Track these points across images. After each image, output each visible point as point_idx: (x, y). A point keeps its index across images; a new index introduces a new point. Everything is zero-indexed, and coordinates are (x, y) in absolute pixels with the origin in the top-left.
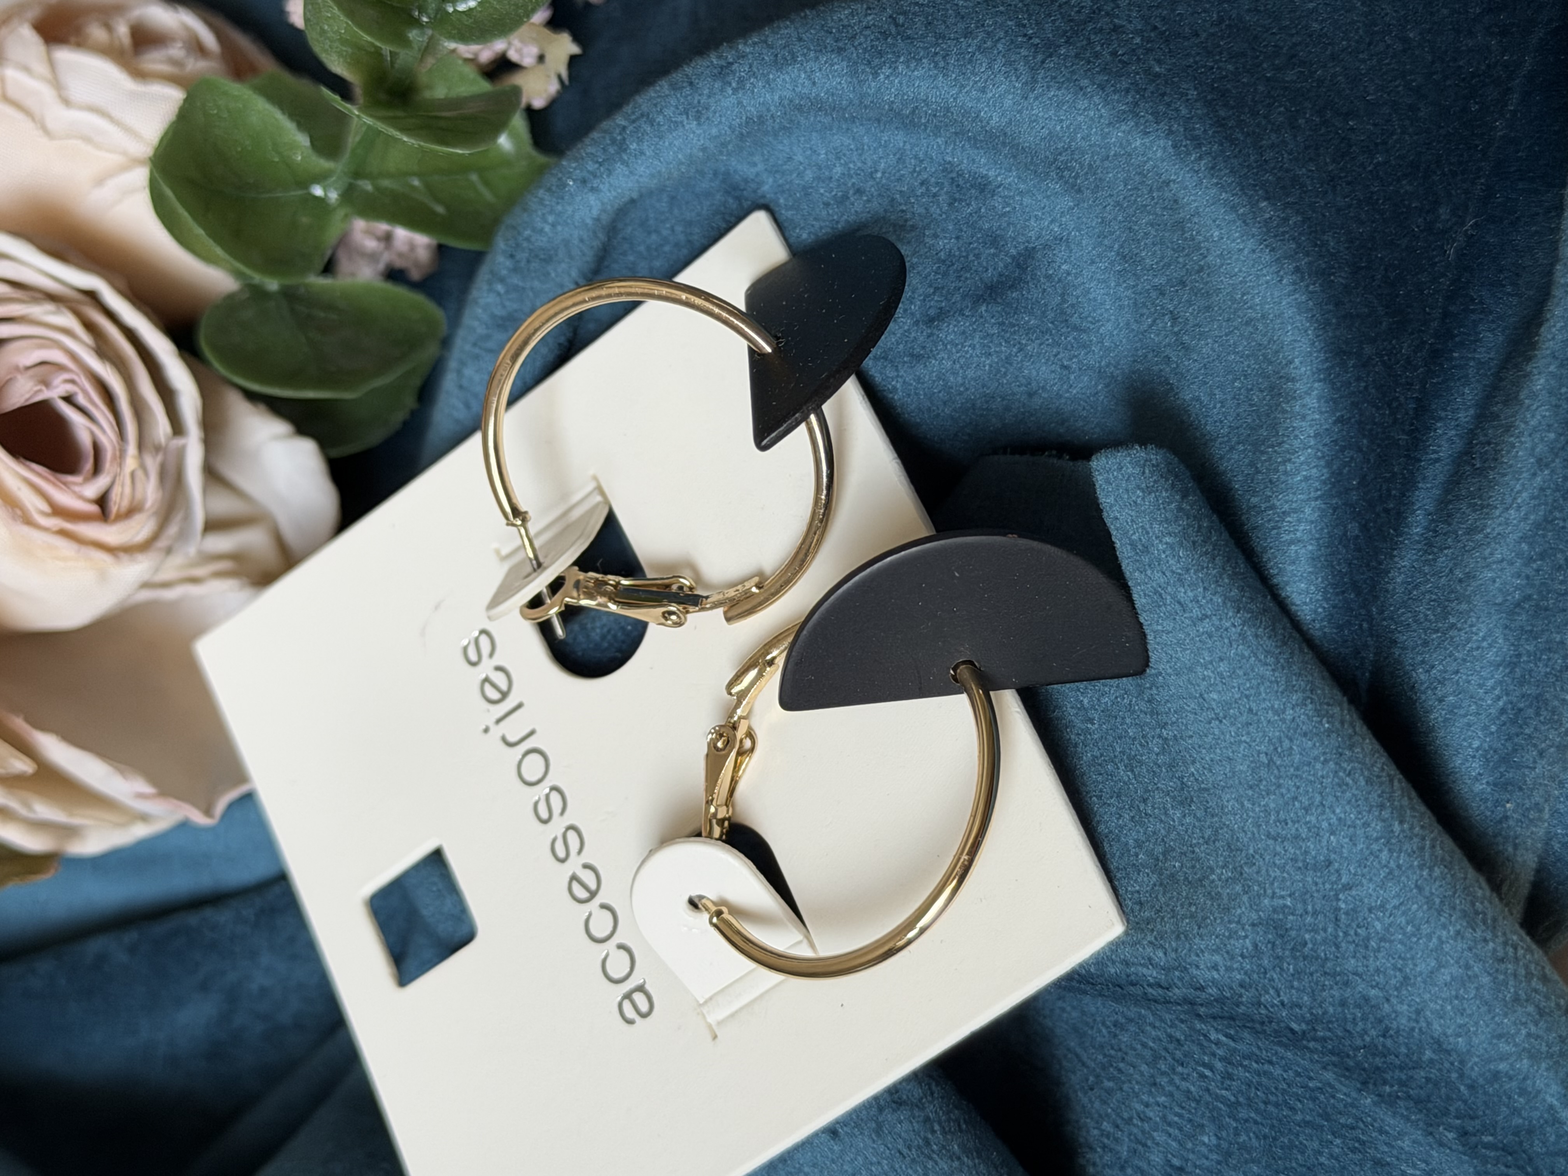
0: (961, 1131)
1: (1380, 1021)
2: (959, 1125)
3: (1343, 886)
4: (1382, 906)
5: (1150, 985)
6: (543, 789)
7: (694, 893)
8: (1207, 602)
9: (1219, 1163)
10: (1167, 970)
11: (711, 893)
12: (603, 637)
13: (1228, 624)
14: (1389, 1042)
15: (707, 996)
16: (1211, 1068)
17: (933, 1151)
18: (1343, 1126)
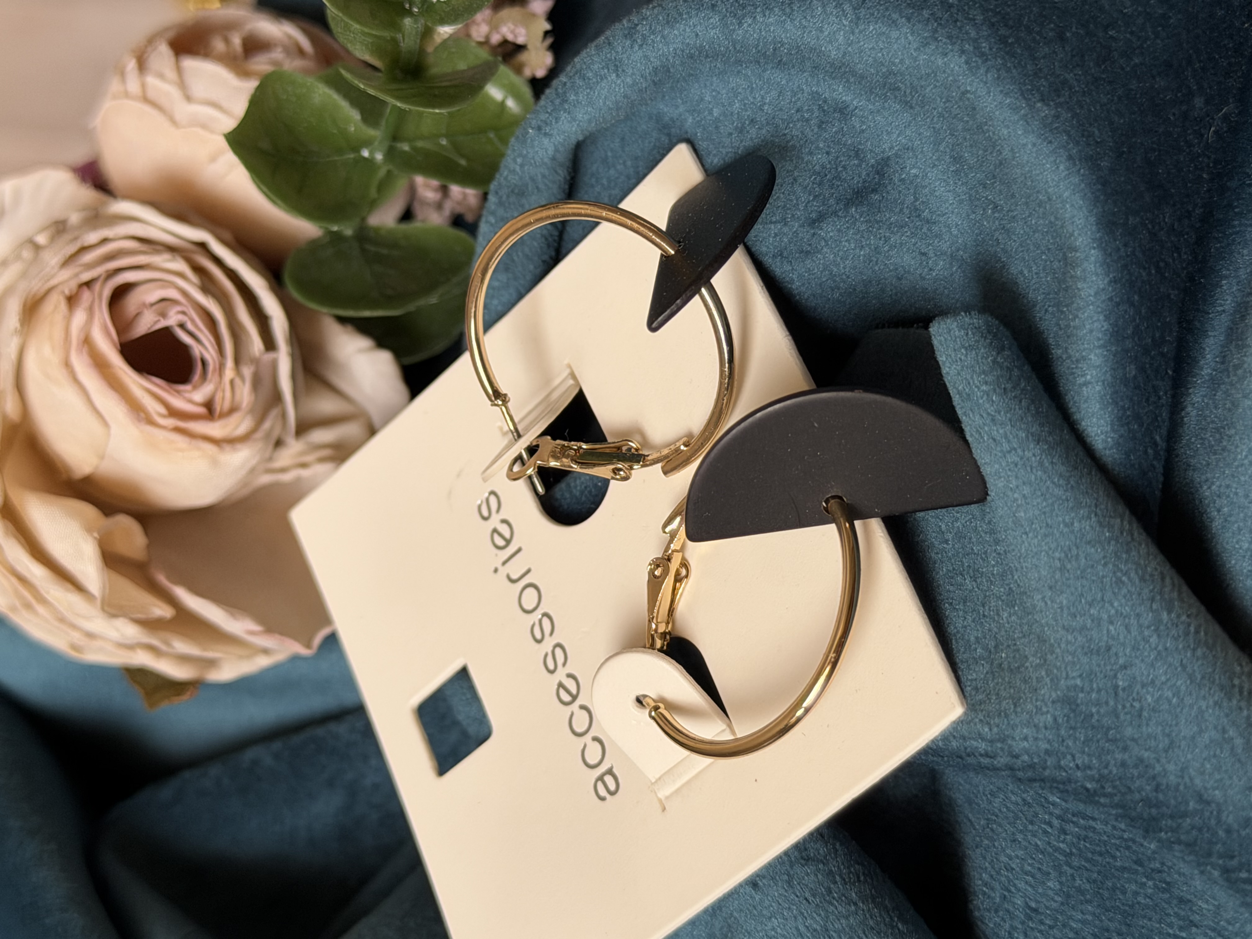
0: (859, 881)
1: (1154, 777)
2: (858, 877)
3: (1121, 666)
4: (1153, 682)
5: (981, 755)
6: (537, 615)
7: (640, 693)
8: (1014, 437)
9: (1062, 904)
10: (992, 742)
11: (652, 692)
12: (582, 492)
14: (1161, 796)
15: (657, 776)
16: (1050, 824)
17: (834, 898)
18: (1153, 870)
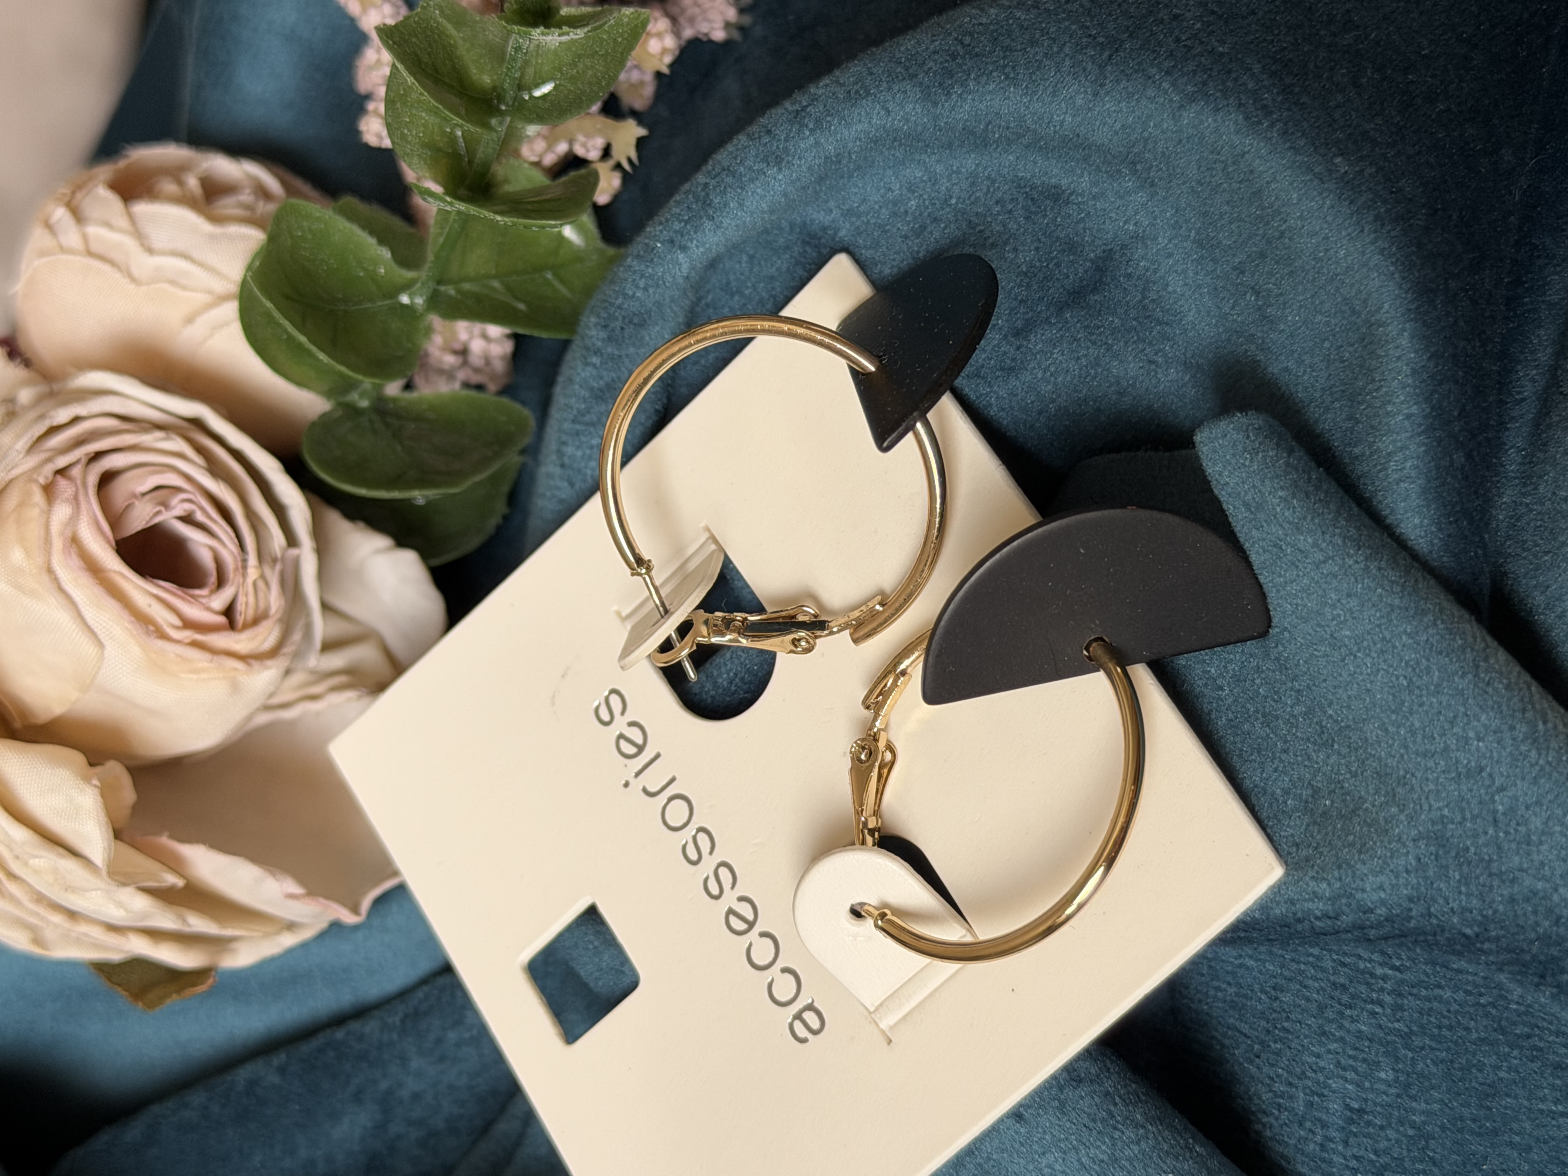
0: (1141, 1101)
1: (1551, 911)
2: (1138, 1097)
3: (1498, 789)
6: (691, 830)
7: (855, 903)
8: (1328, 545)
9: (1398, 1096)
10: (1334, 899)
11: (871, 899)
12: (730, 681)
13: (1351, 562)
14: (1562, 931)
15: (876, 1004)
16: (1380, 1003)
17: (1118, 1122)
18: (1519, 1036)
